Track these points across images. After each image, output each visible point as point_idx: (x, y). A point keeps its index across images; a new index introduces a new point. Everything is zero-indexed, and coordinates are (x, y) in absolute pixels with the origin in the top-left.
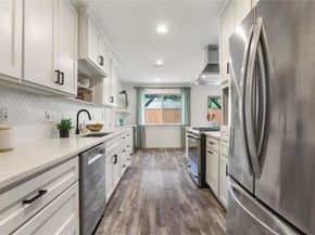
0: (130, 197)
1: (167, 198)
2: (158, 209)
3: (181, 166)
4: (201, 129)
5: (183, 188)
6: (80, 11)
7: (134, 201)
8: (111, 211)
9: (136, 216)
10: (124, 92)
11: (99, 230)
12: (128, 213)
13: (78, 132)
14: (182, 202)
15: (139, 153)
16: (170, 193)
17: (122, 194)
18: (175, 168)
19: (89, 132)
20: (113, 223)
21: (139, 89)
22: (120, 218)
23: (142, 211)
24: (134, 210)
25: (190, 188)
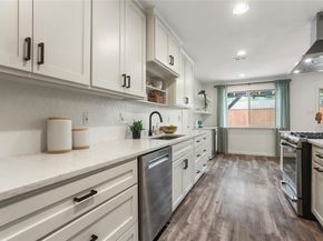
0: (201, 208)
1: (247, 220)
2: (233, 232)
3: (273, 181)
4: (302, 135)
5: (272, 211)
6: (147, 14)
7: (204, 214)
8: (178, 219)
9: (204, 233)
10: (203, 92)
11: (162, 237)
12: (195, 227)
13: (150, 134)
14: (269, 232)
15: (220, 159)
16: (252, 215)
17: (193, 203)
18: (263, 183)
19: (163, 134)
20: (177, 234)
21: (220, 87)
22: (186, 230)
23: (212, 228)
24: (202, 225)
25: (284, 213)
